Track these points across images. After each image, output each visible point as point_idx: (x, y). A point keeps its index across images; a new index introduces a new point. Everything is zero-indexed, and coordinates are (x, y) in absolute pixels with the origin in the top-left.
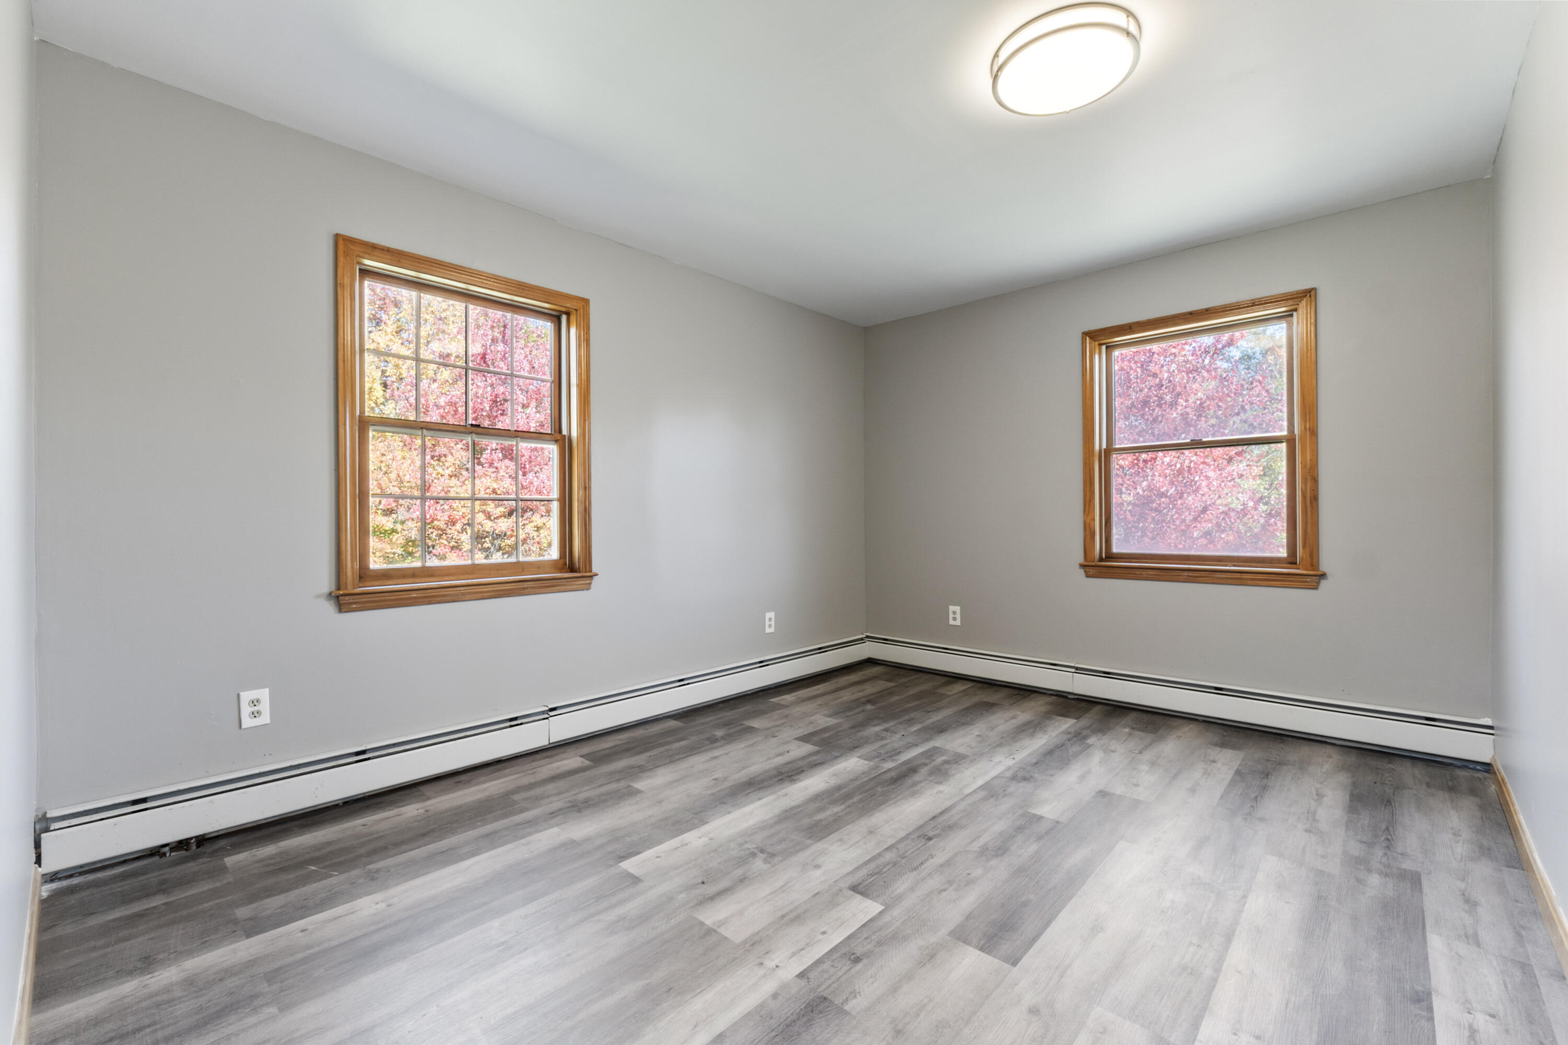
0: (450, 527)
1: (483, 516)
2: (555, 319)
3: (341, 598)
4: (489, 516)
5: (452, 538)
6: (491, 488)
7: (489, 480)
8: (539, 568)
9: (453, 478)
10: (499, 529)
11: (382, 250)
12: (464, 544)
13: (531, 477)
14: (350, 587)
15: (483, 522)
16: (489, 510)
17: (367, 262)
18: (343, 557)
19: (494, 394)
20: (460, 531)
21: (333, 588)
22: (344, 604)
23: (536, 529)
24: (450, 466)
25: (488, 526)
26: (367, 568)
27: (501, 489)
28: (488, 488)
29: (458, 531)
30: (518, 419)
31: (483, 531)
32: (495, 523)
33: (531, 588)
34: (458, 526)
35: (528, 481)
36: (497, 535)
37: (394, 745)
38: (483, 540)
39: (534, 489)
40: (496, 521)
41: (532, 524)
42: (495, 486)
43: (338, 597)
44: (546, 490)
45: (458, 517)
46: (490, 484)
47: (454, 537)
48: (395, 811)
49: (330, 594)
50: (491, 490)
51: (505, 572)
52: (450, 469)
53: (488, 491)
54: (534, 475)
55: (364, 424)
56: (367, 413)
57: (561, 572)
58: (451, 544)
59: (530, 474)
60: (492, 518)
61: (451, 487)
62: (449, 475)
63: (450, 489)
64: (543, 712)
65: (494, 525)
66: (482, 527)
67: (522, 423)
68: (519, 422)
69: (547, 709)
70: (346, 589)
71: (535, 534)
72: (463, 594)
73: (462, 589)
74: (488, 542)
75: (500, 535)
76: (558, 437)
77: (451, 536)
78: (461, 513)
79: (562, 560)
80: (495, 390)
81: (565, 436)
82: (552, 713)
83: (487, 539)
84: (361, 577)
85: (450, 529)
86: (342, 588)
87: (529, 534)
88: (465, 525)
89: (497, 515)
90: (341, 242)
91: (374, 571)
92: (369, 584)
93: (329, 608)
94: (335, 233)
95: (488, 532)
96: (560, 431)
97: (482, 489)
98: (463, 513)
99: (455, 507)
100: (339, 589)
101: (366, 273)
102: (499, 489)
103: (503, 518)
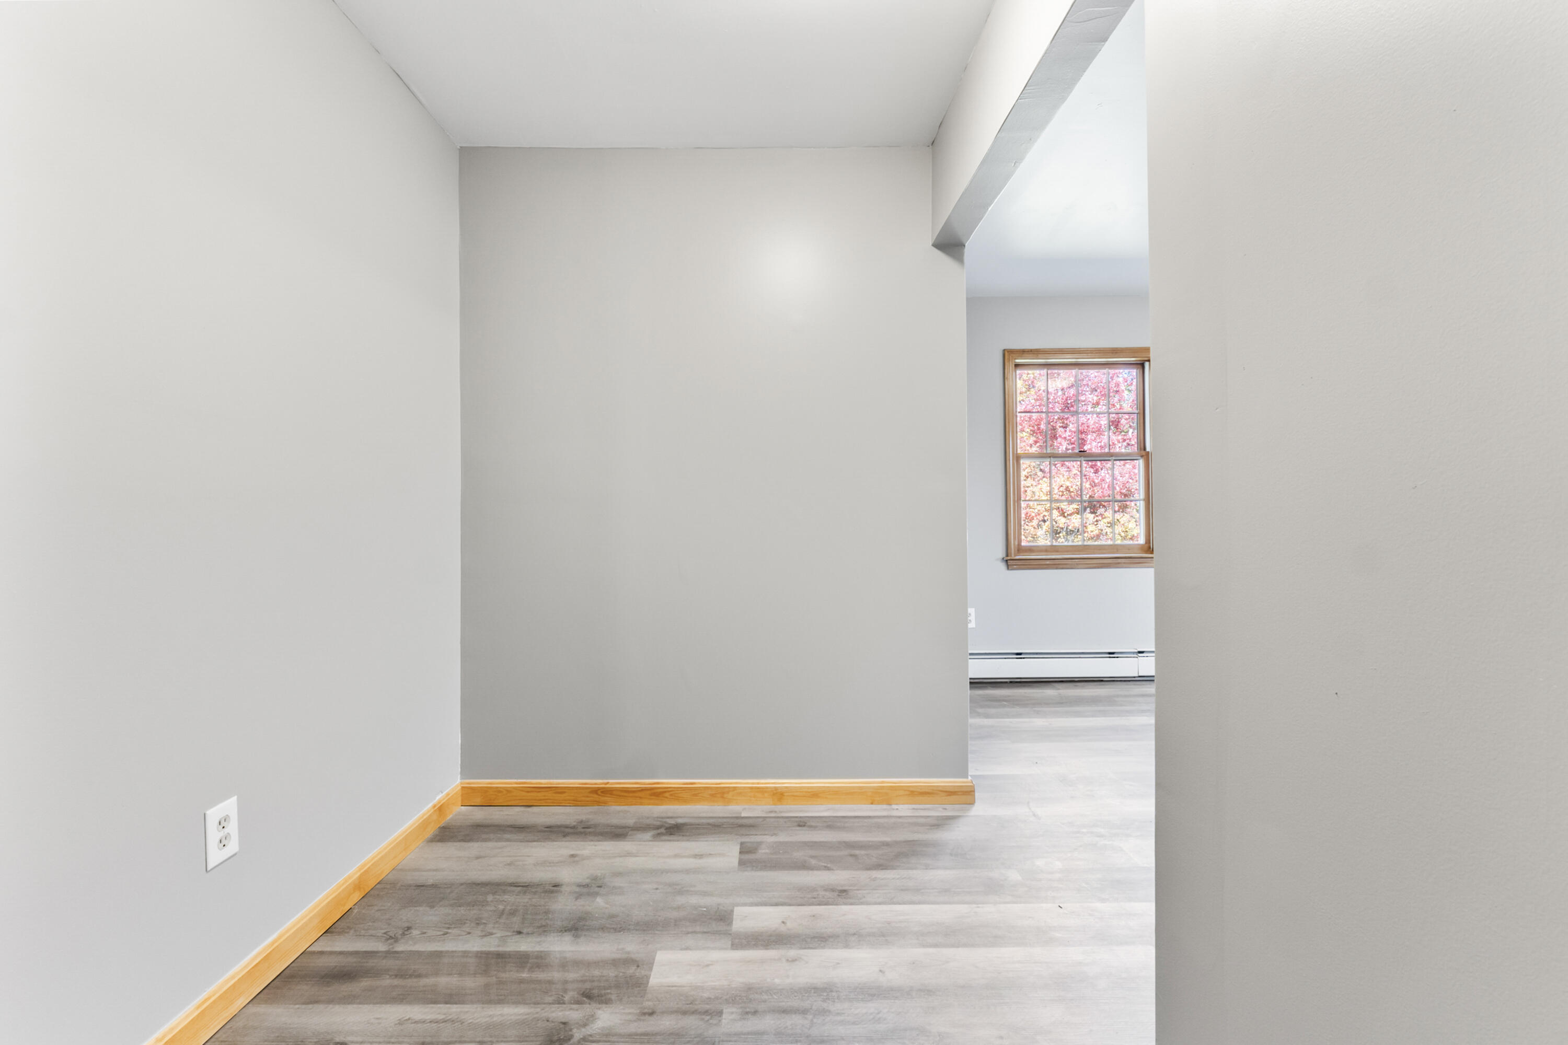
0: (1027, 523)
1: (1057, 513)
2: (1139, 366)
3: (1008, 561)
4: (1063, 513)
5: (1029, 533)
6: (1064, 486)
7: (1062, 479)
8: (1129, 549)
9: (1029, 479)
10: (1072, 525)
11: (1028, 351)
12: (1039, 539)
13: (1103, 474)
14: (1013, 555)
15: (1057, 519)
16: (1063, 507)
17: (1017, 361)
18: (1009, 537)
19: (1065, 397)
20: (1036, 527)
21: (1004, 556)
22: (1010, 565)
23: (1109, 525)
24: (1026, 468)
25: (1062, 521)
26: (1021, 545)
27: (1074, 487)
28: (1062, 486)
29: (1034, 528)
30: (1089, 419)
31: (1058, 527)
32: (1069, 519)
33: (1124, 563)
34: (1035, 523)
35: (1099, 478)
36: (1071, 531)
37: (1037, 654)
38: (1058, 536)
39: (1106, 486)
40: (1069, 517)
41: (1105, 520)
42: (1068, 484)
43: (1007, 561)
44: (1119, 486)
45: (1033, 514)
46: (1063, 483)
47: (1031, 532)
48: (1041, 691)
49: (1003, 559)
50: (1064, 488)
51: (1104, 551)
52: (1026, 470)
53: (1061, 489)
54: (1106, 472)
55: (1018, 458)
56: (1019, 451)
57: (1146, 554)
58: (1028, 539)
59: (1103, 471)
60: (1066, 514)
61: (1028, 487)
62: (1025, 476)
63: (1026, 489)
64: (1134, 653)
65: (1068, 521)
66: (1056, 523)
67: (1092, 422)
68: (1089, 421)
69: (1136, 651)
70: (1011, 556)
71: (1109, 530)
72: (1077, 564)
73: (1077, 560)
74: (1062, 537)
75: (1073, 531)
76: (1144, 453)
77: (1028, 532)
78: (1036, 511)
79: (1147, 545)
80: (1066, 393)
81: (1148, 452)
82: (1140, 655)
83: (1061, 534)
84: (1018, 550)
85: (1027, 525)
86: (1009, 555)
87: (1102, 530)
88: (1040, 521)
89: (1070, 512)
90: (1006, 353)
91: (1024, 546)
92: (1022, 554)
93: (1003, 566)
94: (1003, 349)
95: (1062, 528)
96: (1145, 449)
97: (1056, 488)
98: (1039, 511)
99: (1031, 505)
100: (1007, 556)
101: (1017, 366)
102: (1072, 487)
103: (1076, 514)
